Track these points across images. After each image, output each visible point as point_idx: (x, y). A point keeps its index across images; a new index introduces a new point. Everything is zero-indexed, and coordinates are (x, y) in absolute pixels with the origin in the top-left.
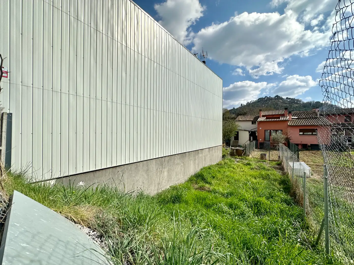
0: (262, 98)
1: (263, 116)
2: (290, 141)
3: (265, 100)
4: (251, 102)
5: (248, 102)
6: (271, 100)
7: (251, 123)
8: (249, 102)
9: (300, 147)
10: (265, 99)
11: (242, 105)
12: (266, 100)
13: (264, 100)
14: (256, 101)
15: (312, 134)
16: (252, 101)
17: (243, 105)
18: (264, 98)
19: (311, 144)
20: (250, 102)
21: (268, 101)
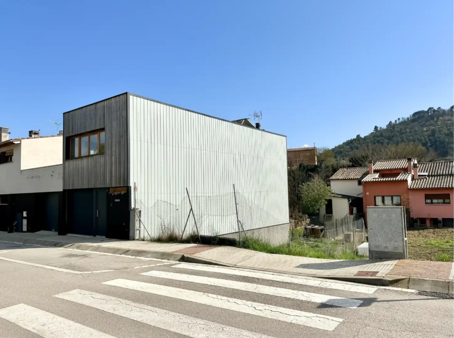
0: (423, 112)
1: (376, 171)
2: (411, 213)
3: (429, 116)
4: (398, 122)
5: (390, 122)
6: (442, 116)
7: (356, 183)
8: (393, 122)
9: (428, 223)
10: (430, 114)
11: (376, 128)
12: (432, 117)
13: (426, 115)
14: (408, 118)
15: (444, 203)
16: (399, 119)
17: (379, 129)
18: (427, 112)
19: (442, 219)
20: (396, 121)
21: (435, 119)
